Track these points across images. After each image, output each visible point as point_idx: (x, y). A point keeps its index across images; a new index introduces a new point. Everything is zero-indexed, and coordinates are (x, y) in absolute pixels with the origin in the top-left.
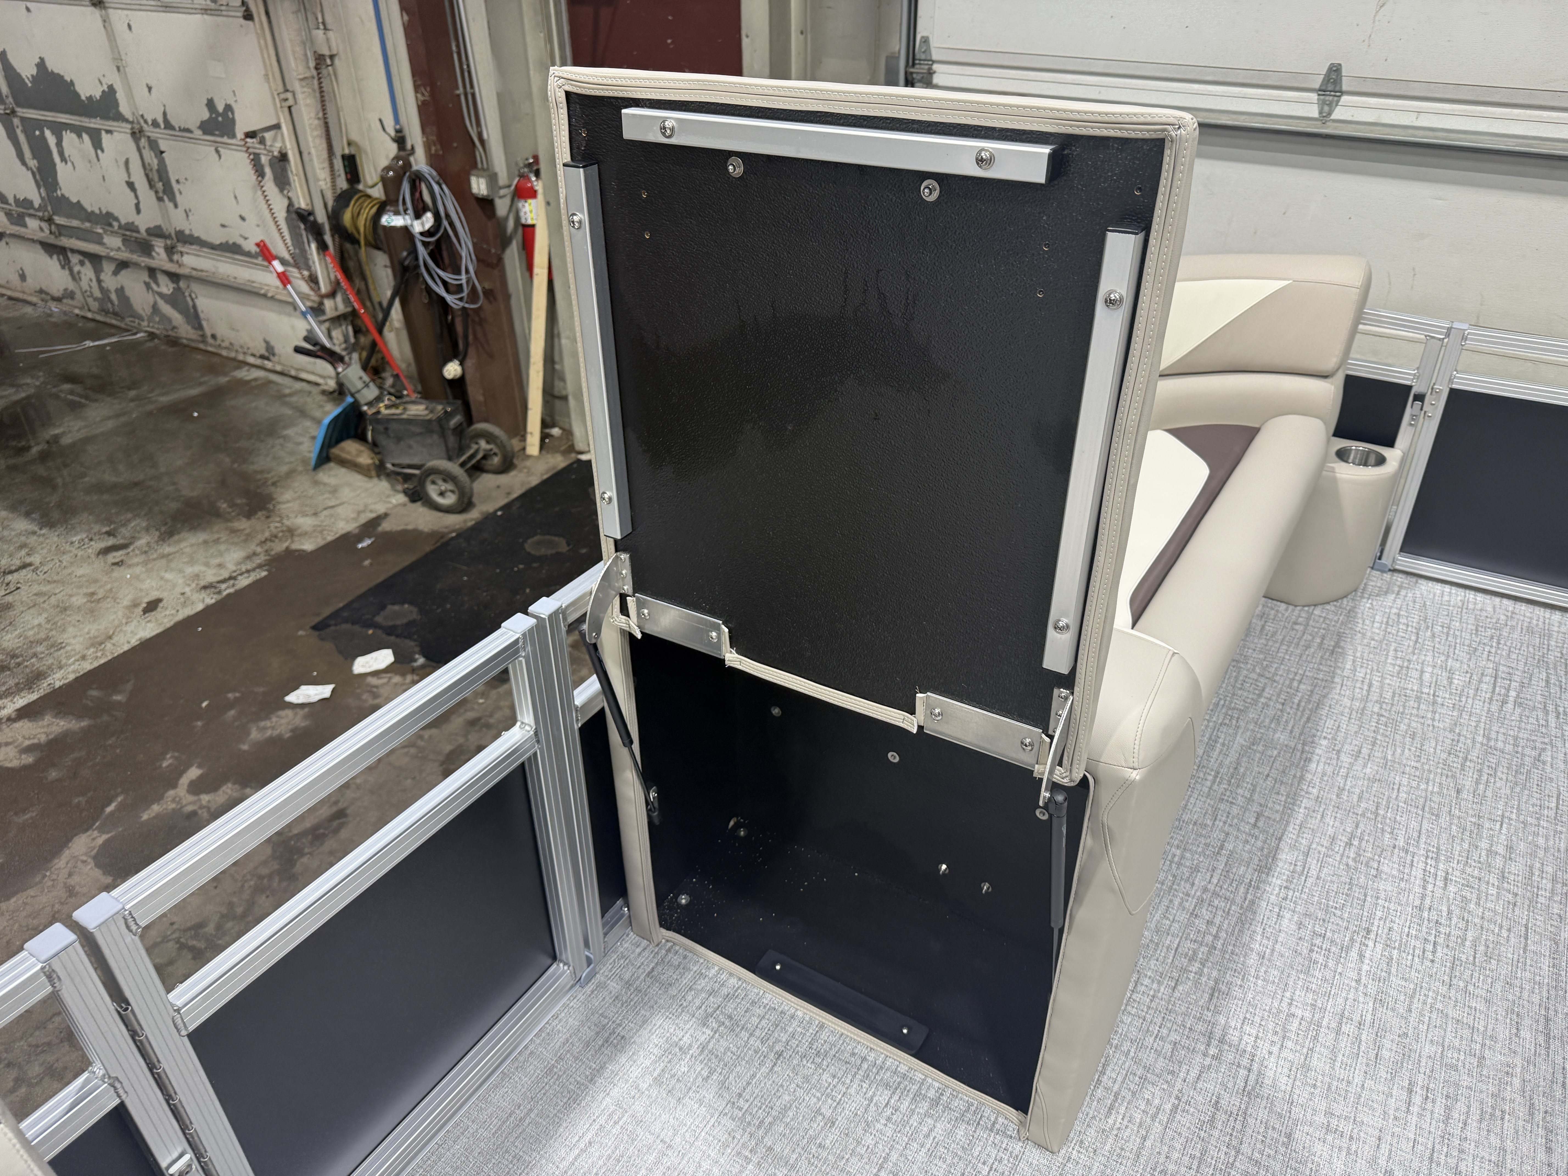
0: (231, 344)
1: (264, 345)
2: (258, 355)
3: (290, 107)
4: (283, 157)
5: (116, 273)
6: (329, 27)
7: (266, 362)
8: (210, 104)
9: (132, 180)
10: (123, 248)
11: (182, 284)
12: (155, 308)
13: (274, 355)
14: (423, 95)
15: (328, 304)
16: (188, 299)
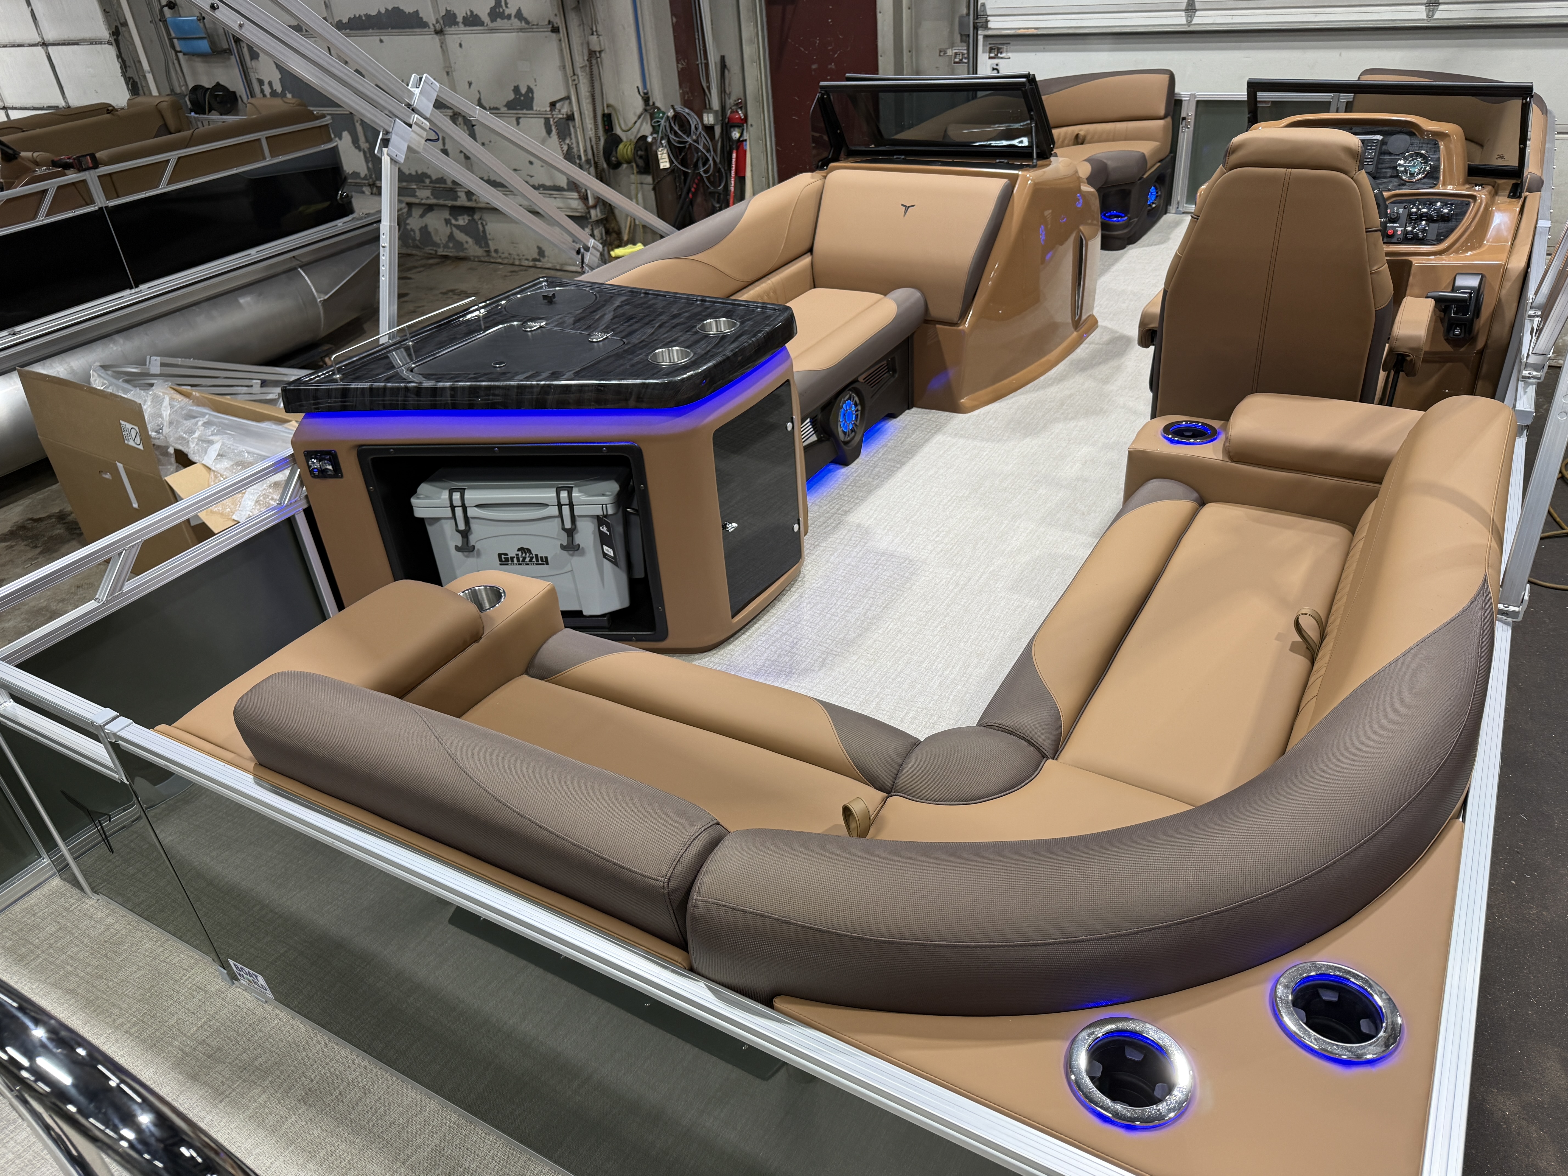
0: (510, 254)
1: (537, 251)
2: (531, 259)
3: (576, 85)
4: (570, 117)
5: (422, 216)
6: (599, 33)
7: (537, 263)
8: (516, 89)
9: (446, 147)
10: (431, 197)
11: (476, 217)
12: (451, 237)
13: (544, 256)
14: (682, 64)
15: (593, 212)
16: (480, 226)
